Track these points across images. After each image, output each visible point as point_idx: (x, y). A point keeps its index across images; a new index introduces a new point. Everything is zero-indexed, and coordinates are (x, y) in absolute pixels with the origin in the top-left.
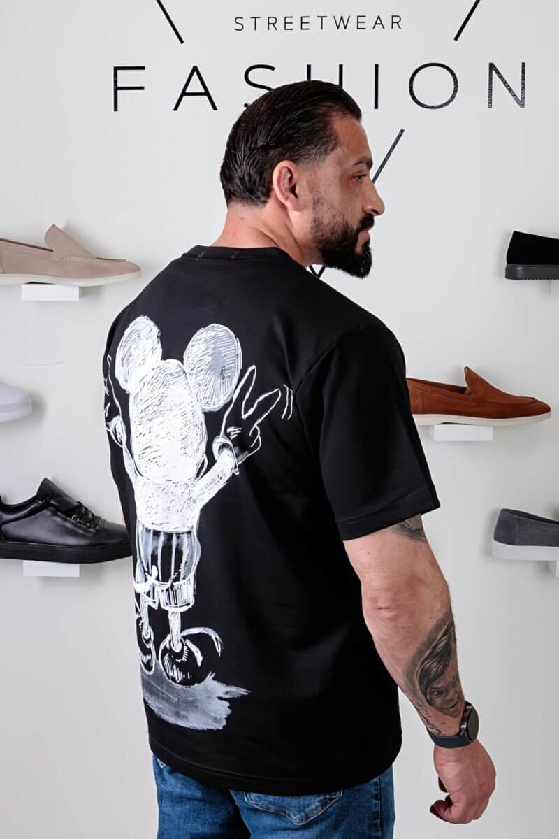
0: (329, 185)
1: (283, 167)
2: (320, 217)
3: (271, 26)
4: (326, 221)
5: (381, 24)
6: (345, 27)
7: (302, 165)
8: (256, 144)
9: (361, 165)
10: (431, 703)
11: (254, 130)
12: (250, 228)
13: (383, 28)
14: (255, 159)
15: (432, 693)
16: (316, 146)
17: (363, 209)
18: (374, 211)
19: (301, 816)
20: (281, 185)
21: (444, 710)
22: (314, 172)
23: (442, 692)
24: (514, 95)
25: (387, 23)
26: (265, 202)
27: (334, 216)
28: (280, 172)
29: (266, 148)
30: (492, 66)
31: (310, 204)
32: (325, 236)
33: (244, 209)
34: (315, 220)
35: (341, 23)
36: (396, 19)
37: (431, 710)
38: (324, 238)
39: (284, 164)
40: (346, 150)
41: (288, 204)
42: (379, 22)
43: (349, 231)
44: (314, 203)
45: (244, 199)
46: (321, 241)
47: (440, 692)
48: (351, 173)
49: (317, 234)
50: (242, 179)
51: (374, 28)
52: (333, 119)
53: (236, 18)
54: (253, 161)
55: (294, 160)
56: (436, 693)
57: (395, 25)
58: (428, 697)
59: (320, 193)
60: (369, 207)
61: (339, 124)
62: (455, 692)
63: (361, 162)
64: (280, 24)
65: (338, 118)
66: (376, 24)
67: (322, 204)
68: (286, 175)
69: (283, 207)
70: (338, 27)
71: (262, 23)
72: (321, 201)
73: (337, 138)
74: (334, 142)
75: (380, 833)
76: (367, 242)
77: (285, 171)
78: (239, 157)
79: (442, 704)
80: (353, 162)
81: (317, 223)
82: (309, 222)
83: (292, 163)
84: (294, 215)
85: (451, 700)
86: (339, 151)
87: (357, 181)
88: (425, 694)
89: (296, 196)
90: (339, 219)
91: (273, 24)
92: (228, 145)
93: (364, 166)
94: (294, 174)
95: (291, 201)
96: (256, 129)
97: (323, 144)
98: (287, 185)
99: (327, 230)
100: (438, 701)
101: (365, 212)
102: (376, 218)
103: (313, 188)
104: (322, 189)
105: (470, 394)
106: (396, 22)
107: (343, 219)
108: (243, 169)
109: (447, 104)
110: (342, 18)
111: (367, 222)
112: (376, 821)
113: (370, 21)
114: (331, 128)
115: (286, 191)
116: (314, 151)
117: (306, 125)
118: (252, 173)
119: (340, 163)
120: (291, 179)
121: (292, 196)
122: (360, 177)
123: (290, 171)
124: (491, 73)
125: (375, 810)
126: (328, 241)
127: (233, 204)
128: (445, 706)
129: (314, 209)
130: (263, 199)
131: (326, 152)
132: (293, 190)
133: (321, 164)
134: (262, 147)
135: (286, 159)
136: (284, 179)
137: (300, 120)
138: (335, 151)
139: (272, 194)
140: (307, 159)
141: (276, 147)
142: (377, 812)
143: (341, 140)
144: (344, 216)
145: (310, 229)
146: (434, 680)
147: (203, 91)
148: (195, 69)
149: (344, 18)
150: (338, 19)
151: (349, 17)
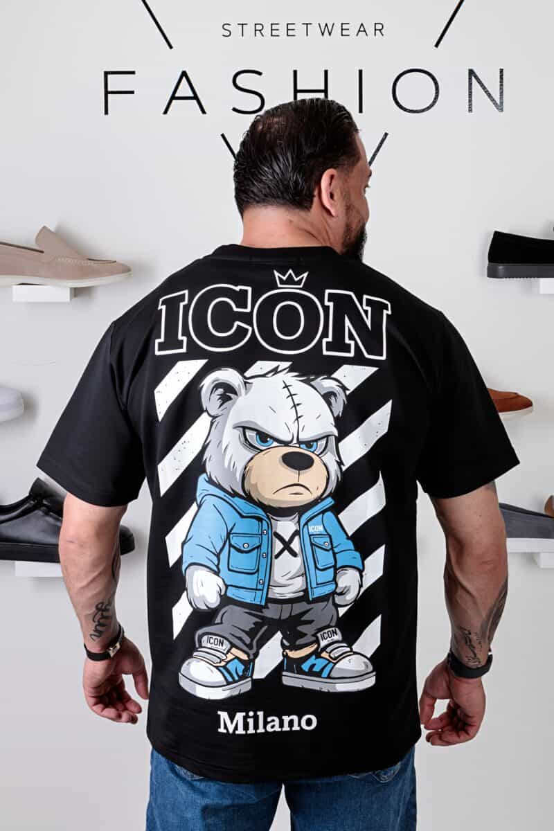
2: (351, 222)
3: (258, 32)
4: (354, 226)
5: (365, 31)
6: (330, 34)
12: (301, 229)
13: (367, 34)
22: (346, 181)
24: (493, 100)
25: (370, 30)
27: (360, 222)
30: (471, 73)
31: (344, 210)
32: (352, 239)
34: (347, 225)
35: (326, 30)
36: (379, 27)
41: (332, 210)
42: (362, 29)
44: (347, 209)
46: (347, 245)
49: (347, 239)
51: (357, 35)
53: (223, 26)
57: (378, 32)
59: (351, 200)
64: (267, 31)
66: (359, 31)
67: (352, 210)
70: (323, 34)
71: (249, 30)
72: (352, 207)
74: (358, 155)
81: (348, 228)
82: (343, 226)
86: (361, 163)
89: (335, 202)
91: (260, 31)
99: (354, 235)
103: (345, 195)
104: (352, 197)
106: (379, 29)
109: (428, 108)
110: (326, 25)
113: (353, 28)
116: (347, 161)
124: (470, 79)
129: (346, 214)
131: (353, 163)
133: (350, 174)
138: (359, 163)
139: (315, 199)
143: (361, 154)
145: (343, 233)
147: (192, 95)
148: (184, 74)
149: (329, 25)
150: (323, 26)
151: (333, 25)
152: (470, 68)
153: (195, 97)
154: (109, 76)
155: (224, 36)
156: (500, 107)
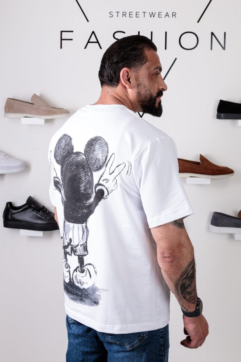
0: (144, 78)
1: (125, 70)
2: (140, 91)
3: (124, 16)
4: (142, 93)
5: (168, 15)
6: (154, 17)
7: (133, 69)
8: (113, 61)
9: (157, 69)
10: (185, 298)
11: (112, 55)
12: (111, 96)
13: (169, 17)
14: (113, 67)
15: (185, 294)
16: (138, 61)
17: (158, 89)
18: (162, 89)
19: (130, 346)
20: (124, 78)
21: (190, 301)
22: (137, 72)
23: (190, 293)
24: (221, 45)
25: (170, 15)
26: (117, 85)
27: (146, 91)
28: (123, 72)
29: (117, 63)
30: (212, 34)
31: (136, 86)
32: (143, 99)
33: (108, 88)
34: (138, 93)
35: (152, 15)
36: (174, 14)
37: (185, 301)
38: (142, 100)
39: (125, 69)
40: (150, 64)
41: (127, 86)
42: (167, 15)
43: (152, 97)
44: (138, 85)
45: (108, 84)
46: (141, 102)
47: (189, 293)
48: (153, 73)
49: (139, 99)
50: (108, 76)
51: (165, 17)
52: (145, 50)
53: (110, 13)
54: (112, 68)
55: (129, 67)
56: (187, 293)
57: (174, 16)
58: (184, 295)
59: (140, 81)
60: (161, 87)
61: (148, 53)
62: (194, 293)
63: (157, 68)
64: (128, 15)
65: (147, 50)
66: (166, 15)
67: (141, 86)
68: (125, 74)
69: (125, 87)
70: (151, 17)
71: (120, 14)
72: (141, 84)
73: (146, 58)
74: (145, 60)
75: (163, 353)
76: (160, 102)
77: (125, 72)
78: (106, 66)
79: (189, 298)
80: (153, 68)
81: (139, 94)
82: (136, 93)
83: (128, 69)
84: (130, 91)
85: (193, 297)
86: (147, 64)
87: (155, 76)
88: (182, 294)
89: (130, 83)
90: (148, 92)
91: (125, 15)
92: (102, 62)
93: (158, 70)
94: (129, 73)
95: (128, 85)
96: (113, 55)
97: (141, 61)
98: (126, 78)
99: (143, 97)
100: (188, 297)
101: (159, 90)
102: (164, 92)
103: (137, 79)
104: (141, 80)
105: (201, 165)
106: (174, 15)
107: (150, 92)
108: (108, 71)
109: (194, 48)
110: (152, 13)
111: (160, 93)
112: (161, 348)
113: (164, 14)
114: (144, 54)
115: (126, 80)
116: (137, 64)
117: (134, 53)
118: (112, 73)
119: (148, 69)
120: (128, 75)
121: (128, 83)
122: (157, 74)
123: (127, 72)
124: (212, 36)
125: (161, 343)
126: (144, 101)
127: (104, 86)
128: (190, 299)
129: (137, 88)
130: (116, 84)
131: (142, 64)
132: (129, 80)
133: (140, 69)
134: (115, 62)
135: (126, 67)
136: (125, 75)
137: (131, 50)
138: (146, 64)
139: (120, 82)
140: (134, 67)
141: (121, 62)
142: (162, 344)
143: (149, 59)
144: (150, 91)
145: (136, 96)
146: (187, 288)
147: (96, 41)
148: (93, 32)
149: (153, 13)
150: (151, 14)
151: (155, 13)
152: (212, 31)
153: (98, 42)
154: (63, 33)
155: (110, 17)
156: (224, 48)
